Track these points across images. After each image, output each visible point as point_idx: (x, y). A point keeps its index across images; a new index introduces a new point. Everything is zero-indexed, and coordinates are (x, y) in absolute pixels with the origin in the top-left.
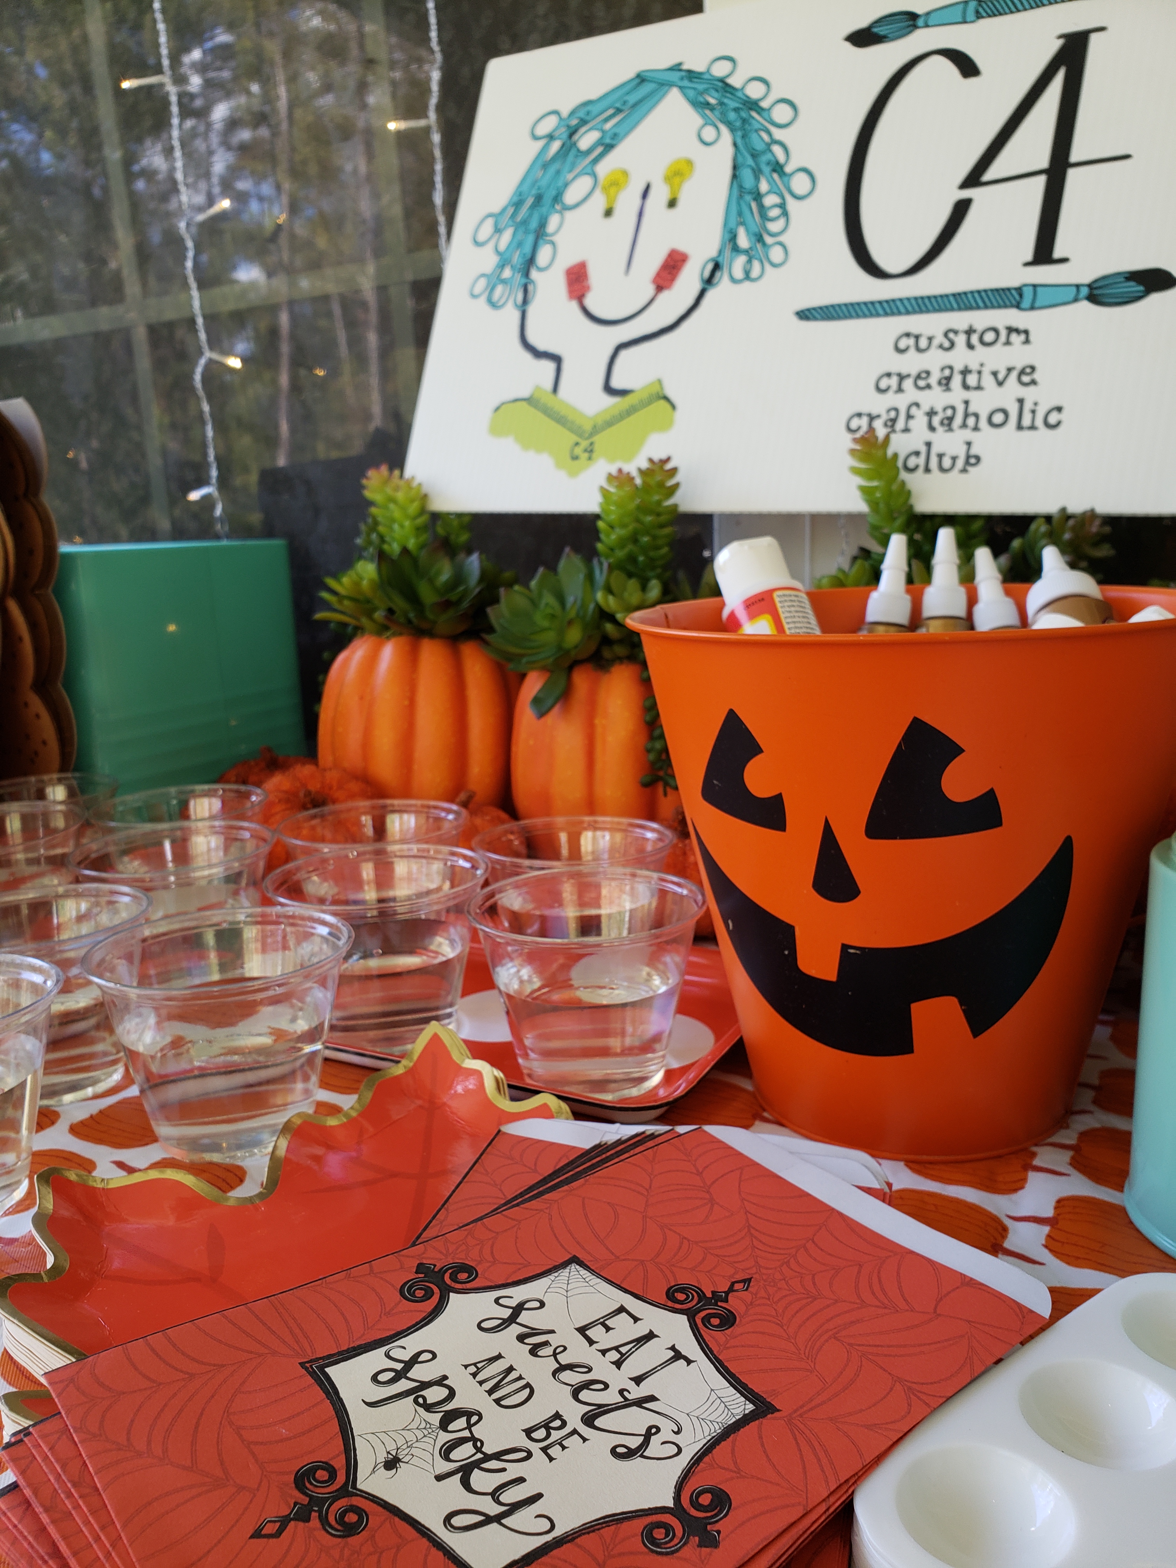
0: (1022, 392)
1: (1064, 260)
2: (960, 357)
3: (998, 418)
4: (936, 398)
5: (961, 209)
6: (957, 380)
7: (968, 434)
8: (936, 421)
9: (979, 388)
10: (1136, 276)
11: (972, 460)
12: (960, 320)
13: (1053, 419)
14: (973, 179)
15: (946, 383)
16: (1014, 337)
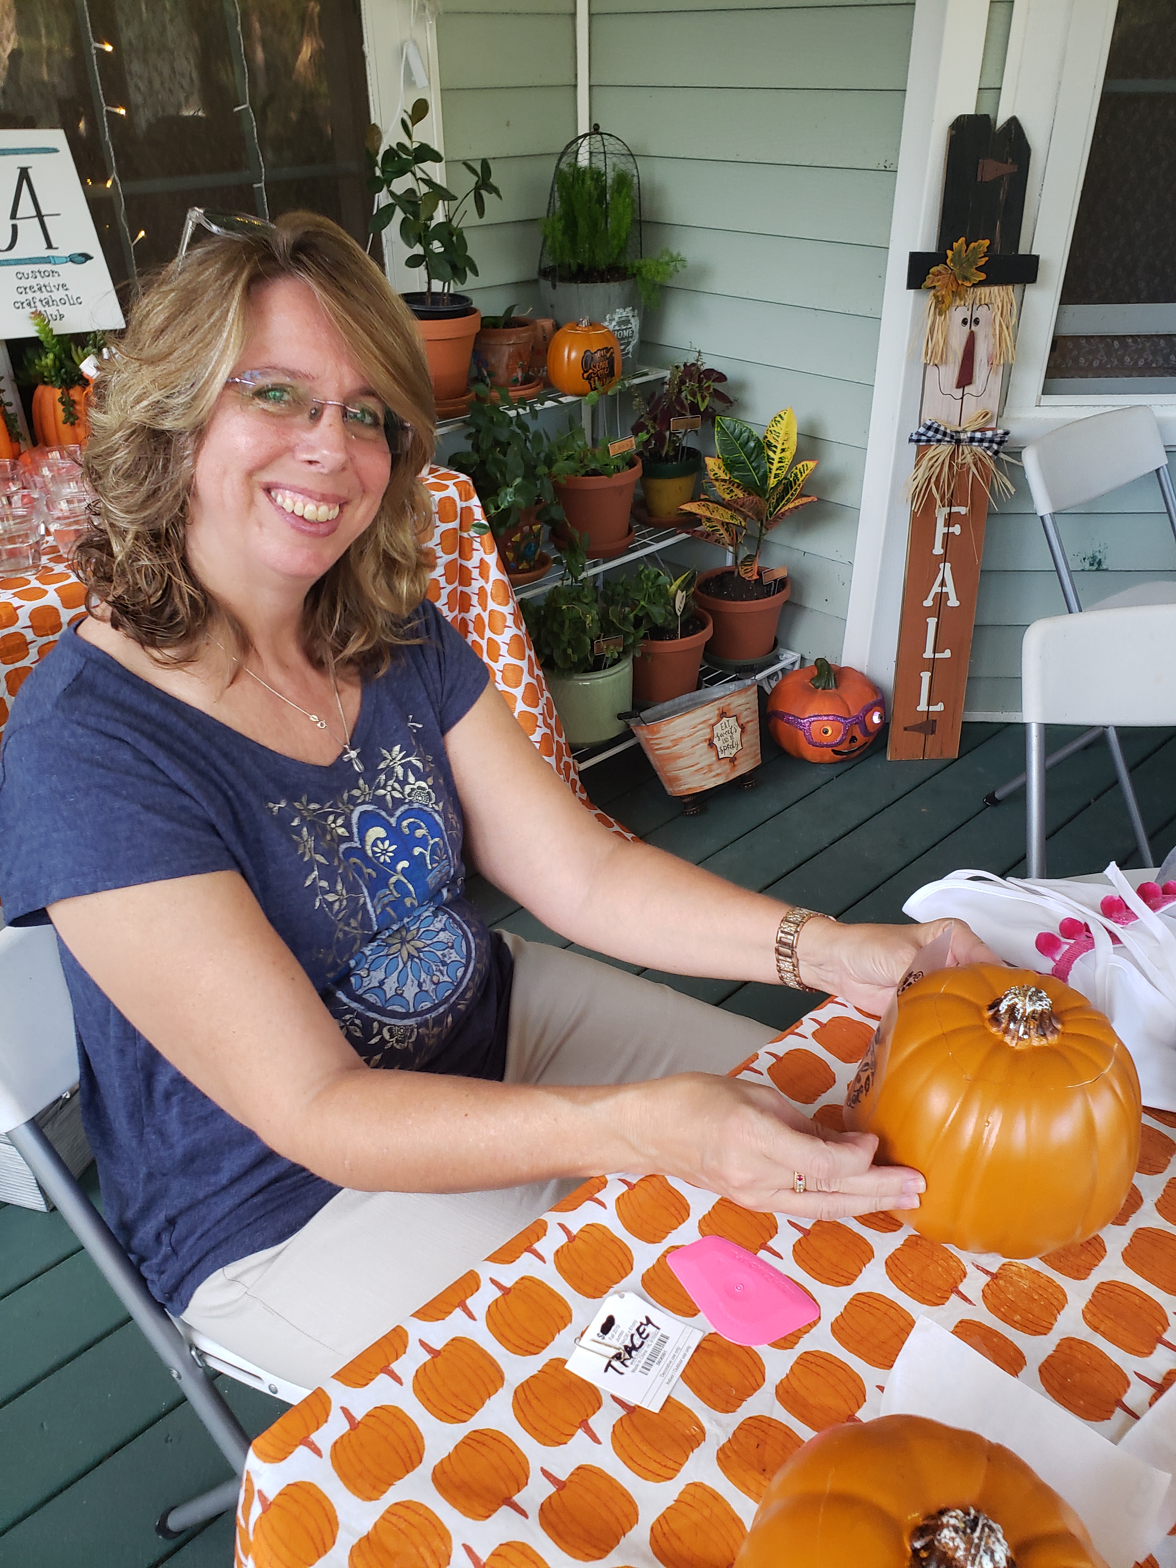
0: (67, 292)
1: (57, 248)
2: (41, 281)
3: (63, 301)
4: (38, 295)
5: (15, 228)
6: (43, 289)
7: (55, 307)
8: (44, 302)
9: (51, 291)
10: (80, 255)
11: (62, 317)
12: (36, 267)
13: (79, 301)
14: (13, 216)
15: (40, 289)
16: (56, 275)
